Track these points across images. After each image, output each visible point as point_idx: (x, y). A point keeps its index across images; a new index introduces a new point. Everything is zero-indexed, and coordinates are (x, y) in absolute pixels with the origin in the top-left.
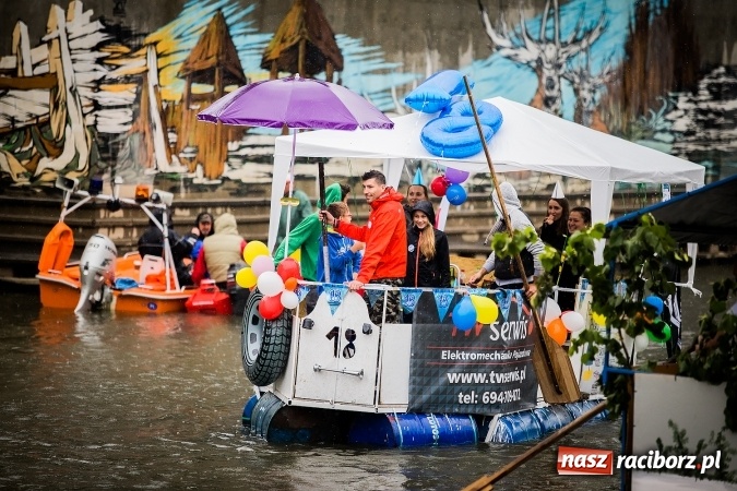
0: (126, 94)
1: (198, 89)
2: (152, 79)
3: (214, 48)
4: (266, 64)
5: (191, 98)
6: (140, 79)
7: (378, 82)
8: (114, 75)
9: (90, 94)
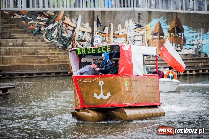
0: (140, 38)
1: (155, 37)
2: (146, 35)
3: (158, 28)
4: (168, 32)
5: (153, 39)
6: (143, 35)
7: (191, 35)
8: (138, 34)
9: (133, 38)
